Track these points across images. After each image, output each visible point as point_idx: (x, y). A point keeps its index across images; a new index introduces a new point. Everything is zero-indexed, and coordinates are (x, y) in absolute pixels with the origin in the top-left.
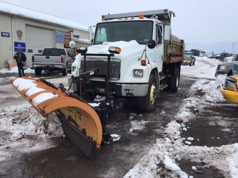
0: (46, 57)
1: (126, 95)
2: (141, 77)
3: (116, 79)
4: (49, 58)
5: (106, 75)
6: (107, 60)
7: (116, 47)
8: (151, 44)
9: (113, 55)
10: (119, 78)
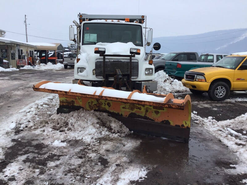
0: (71, 59)
2: (151, 75)
3: (135, 77)
4: (72, 59)
7: (137, 49)
8: (157, 47)
9: (134, 56)
10: (138, 76)
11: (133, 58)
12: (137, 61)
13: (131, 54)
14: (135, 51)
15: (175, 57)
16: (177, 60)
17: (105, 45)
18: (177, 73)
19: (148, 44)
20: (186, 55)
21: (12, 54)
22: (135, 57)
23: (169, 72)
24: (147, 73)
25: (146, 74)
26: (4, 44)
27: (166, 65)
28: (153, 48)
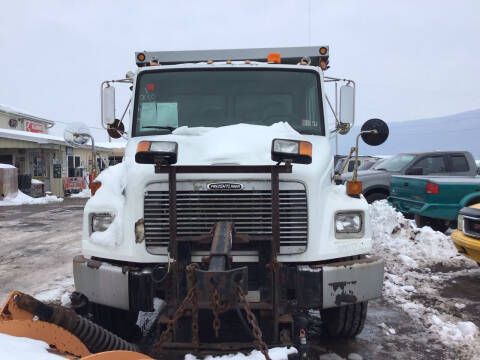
1: (336, 302)
2: (359, 235)
3: (295, 249)
5: (269, 241)
6: (268, 187)
7: (299, 142)
8: (376, 132)
9: (288, 169)
10: (306, 245)
11: (282, 176)
12: (301, 188)
13: (275, 163)
14: (290, 150)
15: (414, 164)
16: (420, 172)
17: (198, 135)
18: (429, 208)
19: (343, 128)
20: (441, 159)
21: (55, 167)
22: (291, 171)
23: (402, 204)
24: (340, 226)
25: (337, 232)
26: (37, 147)
27: (393, 185)
28: (360, 139)
